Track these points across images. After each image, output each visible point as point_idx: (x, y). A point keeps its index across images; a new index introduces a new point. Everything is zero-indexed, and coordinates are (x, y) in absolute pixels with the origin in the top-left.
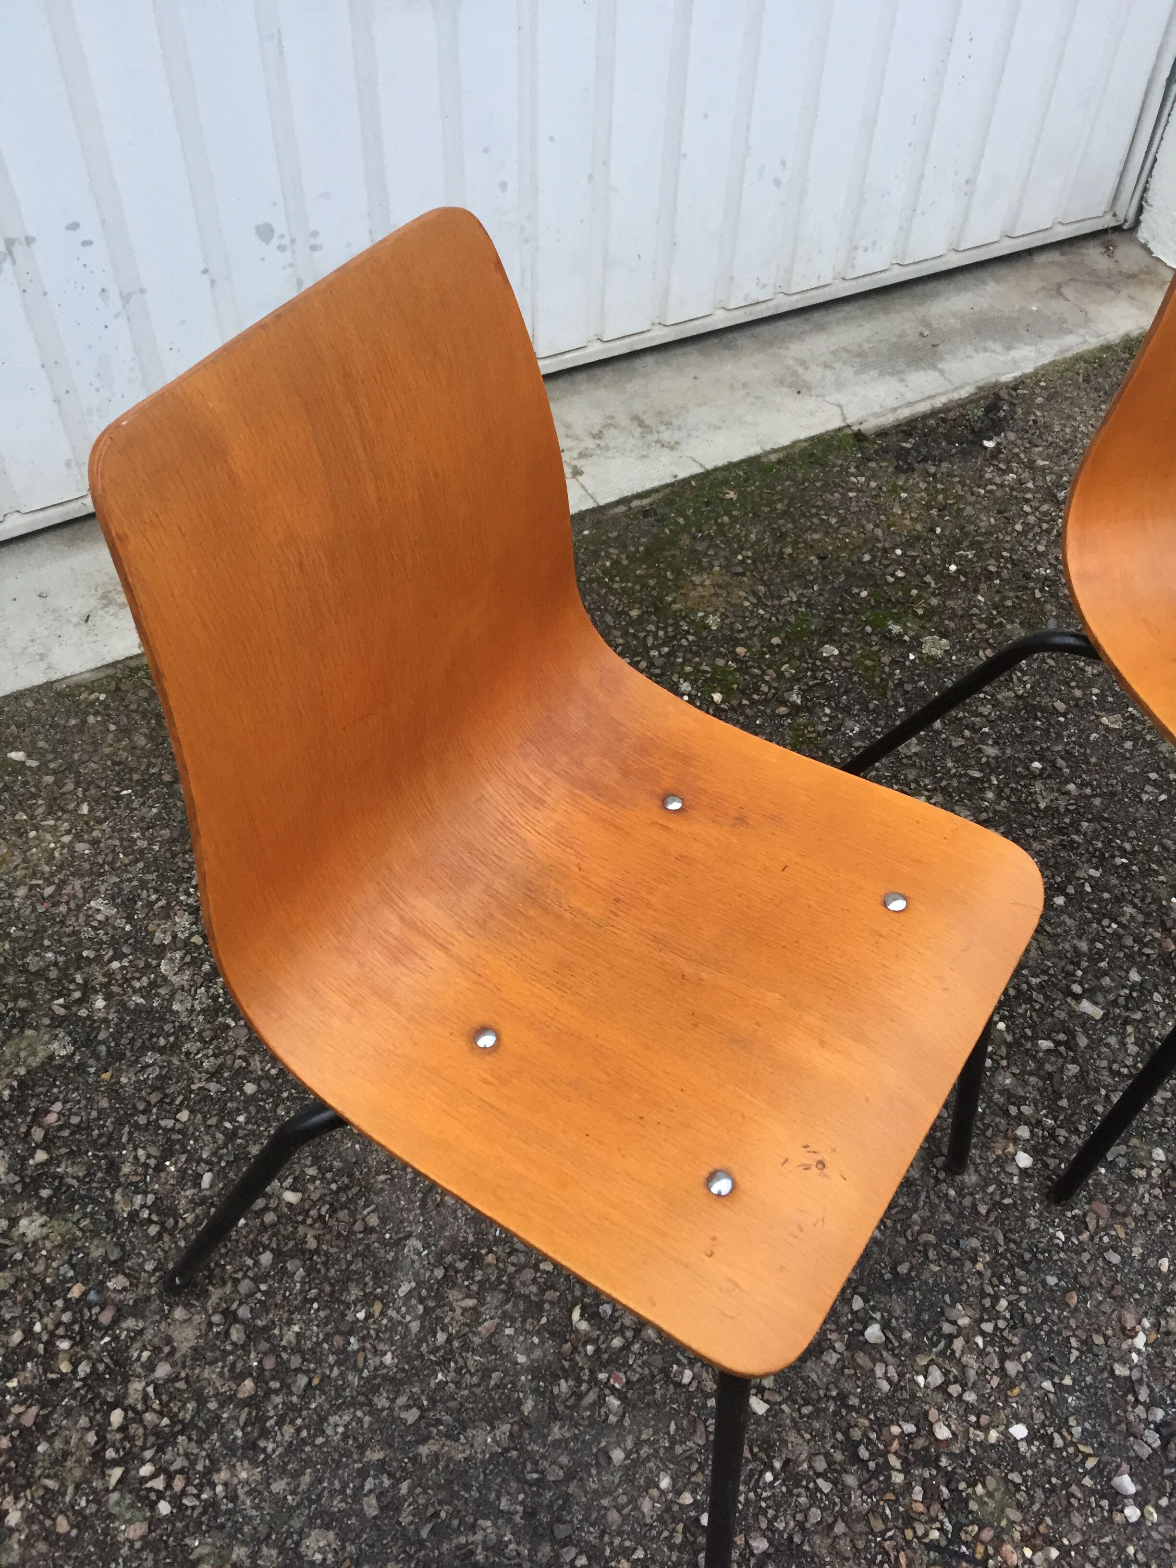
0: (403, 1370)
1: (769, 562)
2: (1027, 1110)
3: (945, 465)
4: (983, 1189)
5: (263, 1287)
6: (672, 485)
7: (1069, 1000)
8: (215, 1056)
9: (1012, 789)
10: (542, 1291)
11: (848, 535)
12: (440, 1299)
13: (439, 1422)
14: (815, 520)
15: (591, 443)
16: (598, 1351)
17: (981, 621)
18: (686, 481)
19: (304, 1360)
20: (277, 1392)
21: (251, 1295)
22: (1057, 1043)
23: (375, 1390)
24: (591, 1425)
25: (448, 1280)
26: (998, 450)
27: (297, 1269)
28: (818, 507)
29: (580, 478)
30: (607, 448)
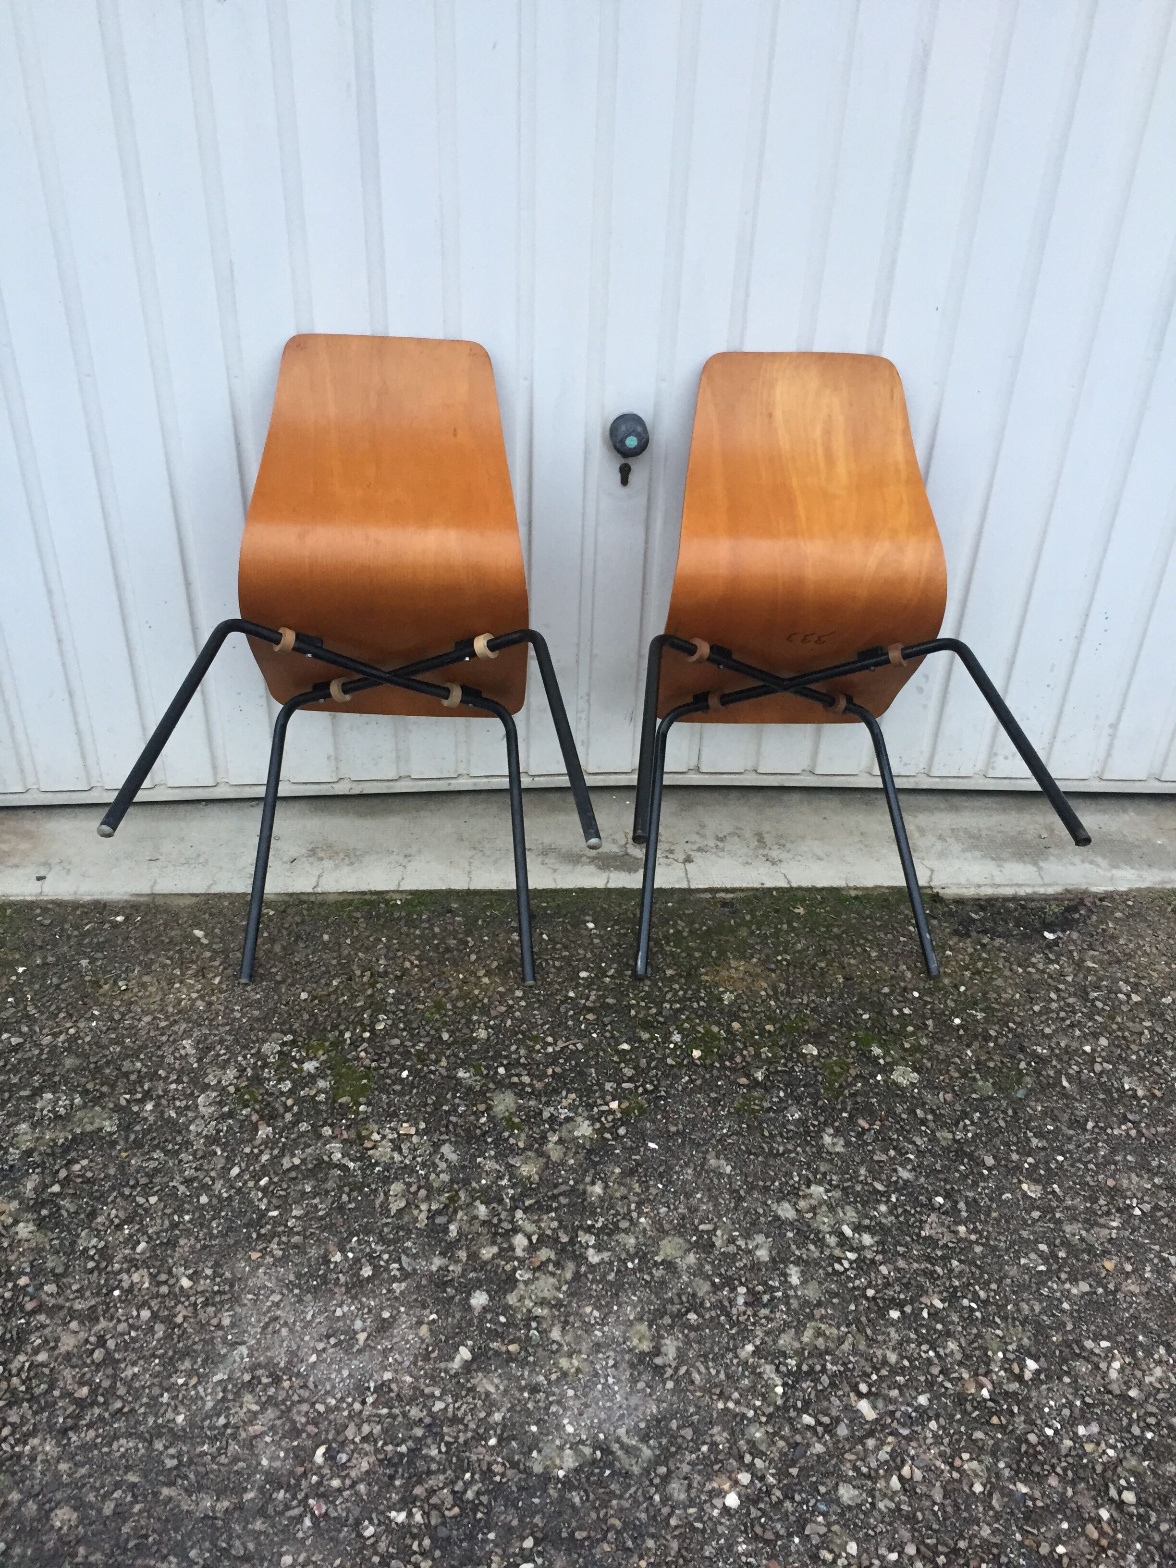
0: (184, 1430)
1: (801, 968)
2: (759, 1463)
3: (999, 941)
4: (685, 1508)
5: (133, 1334)
6: (757, 889)
7: (852, 1394)
8: (196, 1169)
9: (905, 1211)
10: (308, 1423)
11: (880, 968)
12: (238, 1395)
13: (186, 1477)
14: (859, 949)
15: (711, 843)
16: (319, 1483)
17: (958, 1070)
18: (770, 890)
19: (128, 1392)
20: (99, 1405)
21: (122, 1334)
22: (819, 1423)
23: (160, 1435)
24: (283, 1531)
25: (250, 1386)
26: (1055, 942)
27: (160, 1330)
28: (867, 940)
29: (688, 866)
30: (723, 850)
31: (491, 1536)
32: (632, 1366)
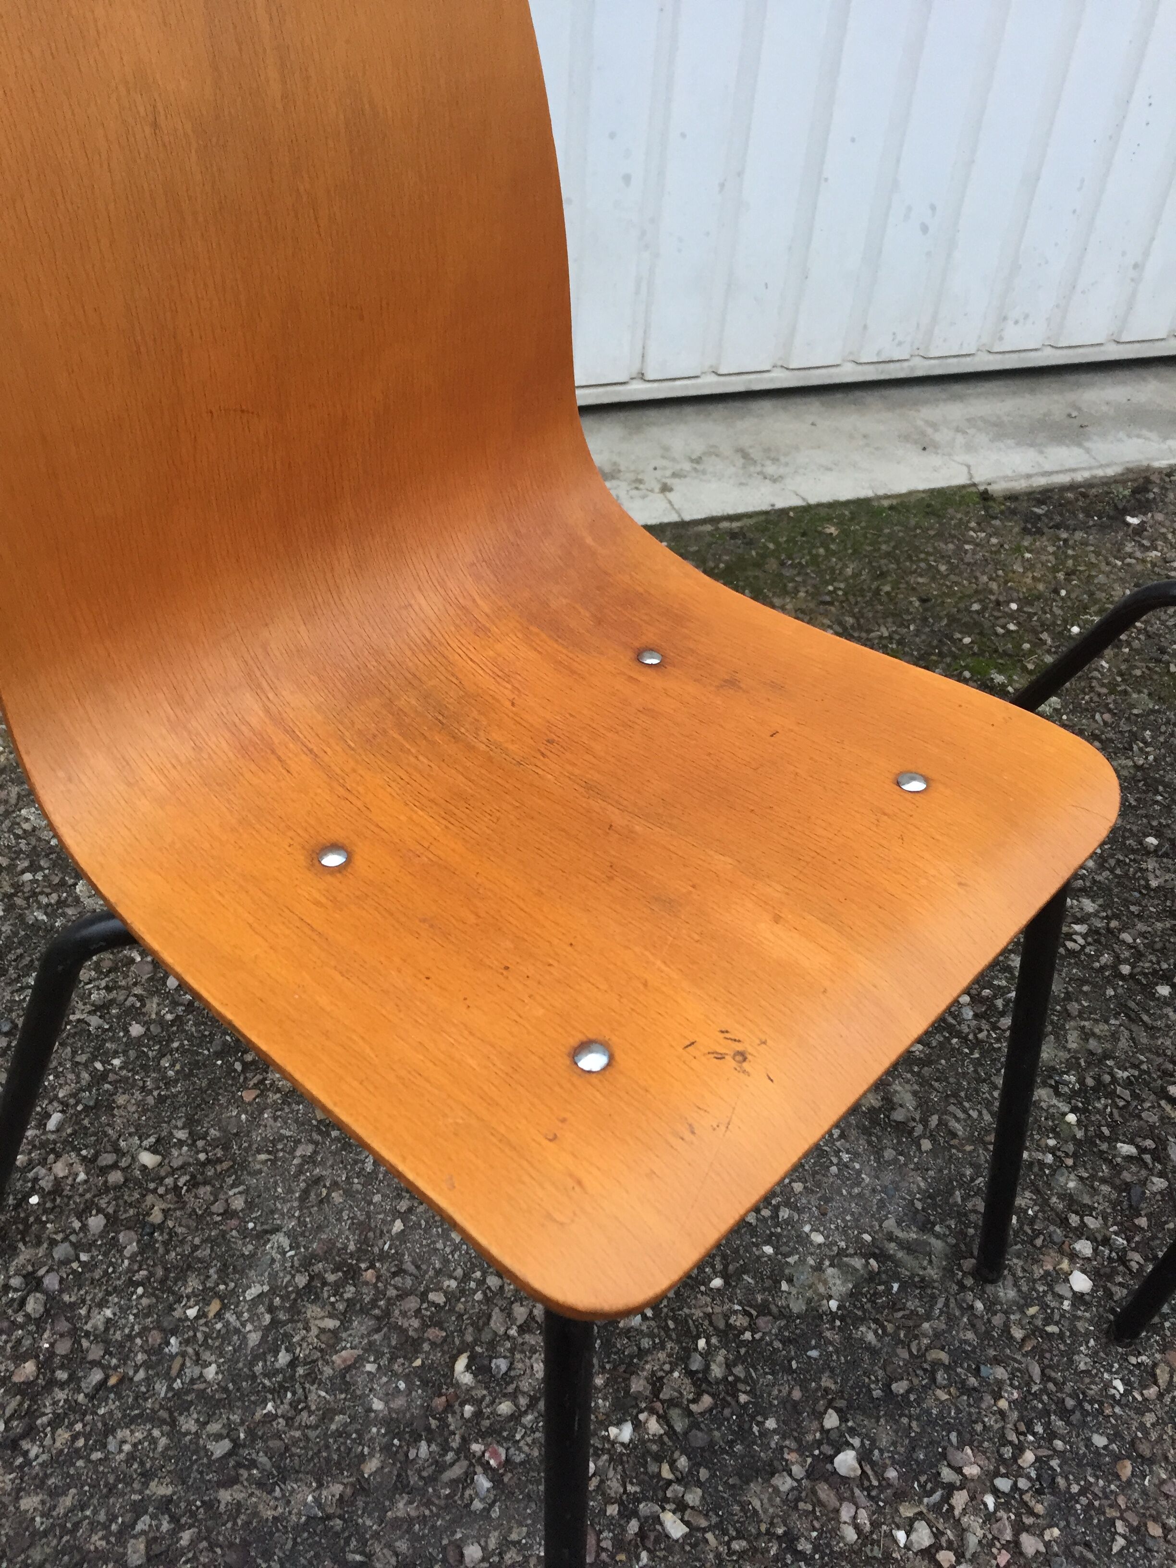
0: (225, 1389)
1: (863, 596)
2: (1092, 1223)
3: (1079, 535)
4: (1022, 1310)
5: (84, 1257)
6: (766, 513)
7: (1163, 1103)
8: (108, 989)
9: (1118, 861)
10: (424, 1326)
11: (956, 583)
12: (295, 1312)
13: (253, 1464)
14: (923, 565)
15: (687, 466)
16: (478, 1414)
17: (1103, 685)
18: (784, 512)
19: (107, 1352)
20: (62, 1385)
21: (66, 1262)
22: (1142, 1150)
23: (185, 1408)
24: (447, 1508)
25: (310, 1292)
26: (1142, 527)
27: (130, 1243)
28: (928, 554)
29: (670, 495)
30: (704, 472)
31: (771, 1424)
32: (866, 1132)
